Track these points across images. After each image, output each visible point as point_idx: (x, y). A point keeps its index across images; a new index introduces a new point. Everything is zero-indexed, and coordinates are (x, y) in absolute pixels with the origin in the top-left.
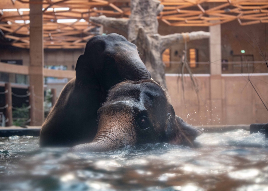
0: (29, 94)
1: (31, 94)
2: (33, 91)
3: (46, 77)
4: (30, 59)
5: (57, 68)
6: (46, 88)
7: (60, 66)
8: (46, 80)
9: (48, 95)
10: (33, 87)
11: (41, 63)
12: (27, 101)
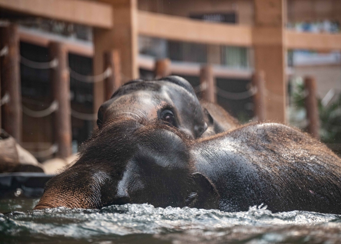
0: (254, 91)
1: (259, 91)
2: (263, 84)
3: (291, 51)
4: (255, 8)
5: (315, 29)
6: (291, 77)
7: (322, 21)
8: (291, 58)
9: (295, 91)
10: (262, 75)
11: (280, 18)
12: (249, 106)
